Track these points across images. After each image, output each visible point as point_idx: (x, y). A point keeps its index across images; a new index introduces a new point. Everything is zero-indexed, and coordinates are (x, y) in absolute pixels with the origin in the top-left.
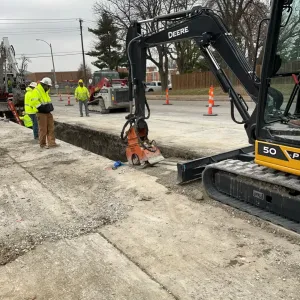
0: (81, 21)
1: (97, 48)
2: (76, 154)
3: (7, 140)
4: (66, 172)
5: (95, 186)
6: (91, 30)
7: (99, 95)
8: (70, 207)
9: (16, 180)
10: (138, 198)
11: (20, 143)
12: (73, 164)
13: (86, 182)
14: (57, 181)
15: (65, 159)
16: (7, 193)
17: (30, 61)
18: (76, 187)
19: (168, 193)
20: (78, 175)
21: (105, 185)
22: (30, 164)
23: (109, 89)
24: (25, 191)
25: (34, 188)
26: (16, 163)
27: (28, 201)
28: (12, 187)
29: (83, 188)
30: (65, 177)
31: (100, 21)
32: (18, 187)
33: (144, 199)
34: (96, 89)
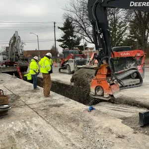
0: (54, 23)
1: (62, 37)
2: (61, 100)
3: (18, 90)
4: (59, 112)
5: (81, 124)
6: (59, 28)
7: (67, 63)
8: (69, 140)
9: (29, 117)
10: (114, 135)
11: (26, 91)
12: (61, 107)
13: (74, 120)
14: (55, 119)
15: (55, 104)
16: (25, 126)
17: (25, 45)
18: (69, 124)
19: (135, 133)
20: (67, 115)
21: (88, 124)
22: (35, 106)
23: (73, 60)
24: (36, 125)
25: (42, 123)
26: (26, 105)
27: (40, 133)
28: (28, 122)
29: (73, 125)
30: (59, 116)
31: (65, 23)
32: (31, 123)
33: (119, 137)
34: (66, 60)
